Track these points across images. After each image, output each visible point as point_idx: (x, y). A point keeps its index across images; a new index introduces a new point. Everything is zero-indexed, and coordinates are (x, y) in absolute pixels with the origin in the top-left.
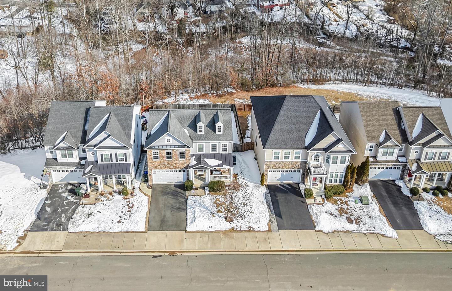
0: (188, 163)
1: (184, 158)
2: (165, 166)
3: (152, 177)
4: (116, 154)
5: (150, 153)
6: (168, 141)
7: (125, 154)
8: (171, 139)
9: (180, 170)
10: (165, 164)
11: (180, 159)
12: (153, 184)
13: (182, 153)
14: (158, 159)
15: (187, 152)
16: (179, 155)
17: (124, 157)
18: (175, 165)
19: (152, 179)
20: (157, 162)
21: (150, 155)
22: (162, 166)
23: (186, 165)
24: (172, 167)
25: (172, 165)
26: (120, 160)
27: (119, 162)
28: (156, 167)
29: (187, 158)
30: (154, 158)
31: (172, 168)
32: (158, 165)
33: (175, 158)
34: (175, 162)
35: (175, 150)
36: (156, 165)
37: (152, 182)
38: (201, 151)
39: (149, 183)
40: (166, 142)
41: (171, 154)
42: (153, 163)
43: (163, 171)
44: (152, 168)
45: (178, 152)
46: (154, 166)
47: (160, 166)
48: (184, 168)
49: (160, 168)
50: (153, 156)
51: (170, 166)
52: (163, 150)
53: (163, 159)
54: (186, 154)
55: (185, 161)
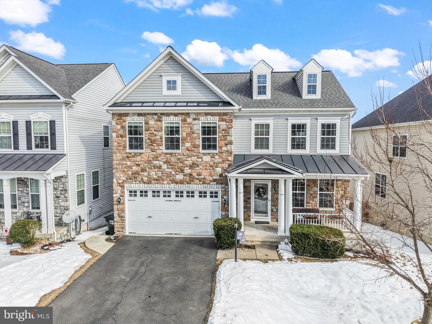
0: (224, 165)
1: (215, 147)
2: (160, 174)
3: (123, 211)
4: (28, 124)
5: (119, 127)
6: (171, 86)
7: (52, 124)
8: (178, 78)
9: (201, 188)
10: (160, 167)
11: (202, 151)
12: (128, 234)
13: (208, 131)
14: (142, 147)
15: (223, 125)
16: (201, 136)
17: (49, 135)
18: (187, 171)
20: (138, 158)
21: (121, 132)
22: (153, 174)
23: (219, 170)
24: (180, 177)
25: (182, 171)
26: (37, 146)
27: (35, 151)
28: (134, 177)
30: (131, 147)
31: (181, 182)
32: (143, 170)
33: (188, 145)
34: (189, 162)
35: (189, 120)
36: (135, 168)
37: (123, 228)
38: (262, 148)
39: (116, 230)
40: (165, 92)
41: (177, 132)
42: (129, 163)
43: (156, 194)
44: (124, 179)
45: (198, 127)
46: (130, 173)
47: (146, 174)
48: (214, 180)
49: (145, 179)
50: (128, 136)
51: (173, 173)
52: (156, 117)
53: (156, 148)
54: (220, 134)
55: (217, 157)
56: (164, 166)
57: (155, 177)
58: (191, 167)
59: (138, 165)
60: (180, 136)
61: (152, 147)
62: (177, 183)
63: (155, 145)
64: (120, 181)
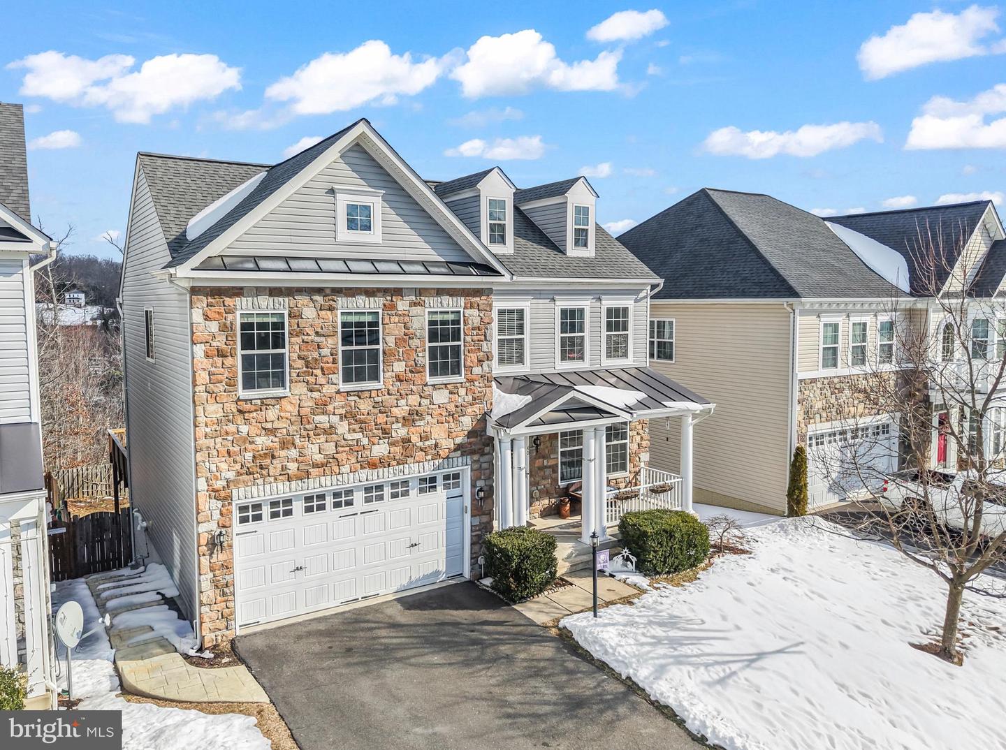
0: (477, 409)
1: (456, 370)
2: (330, 448)
3: (228, 568)
5: (214, 327)
6: (359, 219)
8: (376, 203)
9: (428, 469)
10: (330, 431)
11: (430, 380)
12: (239, 632)
13: (442, 330)
14: (280, 381)
15: (473, 316)
16: (427, 345)
18: (399, 431)
19: (224, 589)
20: (272, 414)
21: (220, 342)
22: (313, 450)
23: (467, 423)
24: (380, 449)
25: (386, 434)
28: (260, 467)
29: (477, 370)
30: (249, 383)
31: (383, 463)
32: (284, 445)
33: (399, 367)
34: (402, 409)
35: (402, 305)
36: (262, 441)
37: (227, 617)
39: (210, 629)
40: (344, 234)
41: (374, 336)
42: (244, 429)
43: (314, 503)
44: (231, 475)
45: (421, 321)
46: (249, 456)
47: (293, 453)
48: (459, 447)
49: (293, 467)
50: (240, 352)
51: (365, 441)
52: (319, 299)
53: (322, 380)
54: (469, 339)
55: (462, 391)
56: (343, 427)
57: (319, 458)
58: (408, 421)
59: (272, 432)
60: (380, 347)
61: (312, 379)
62: (373, 466)
63: (318, 372)
64: (219, 484)
